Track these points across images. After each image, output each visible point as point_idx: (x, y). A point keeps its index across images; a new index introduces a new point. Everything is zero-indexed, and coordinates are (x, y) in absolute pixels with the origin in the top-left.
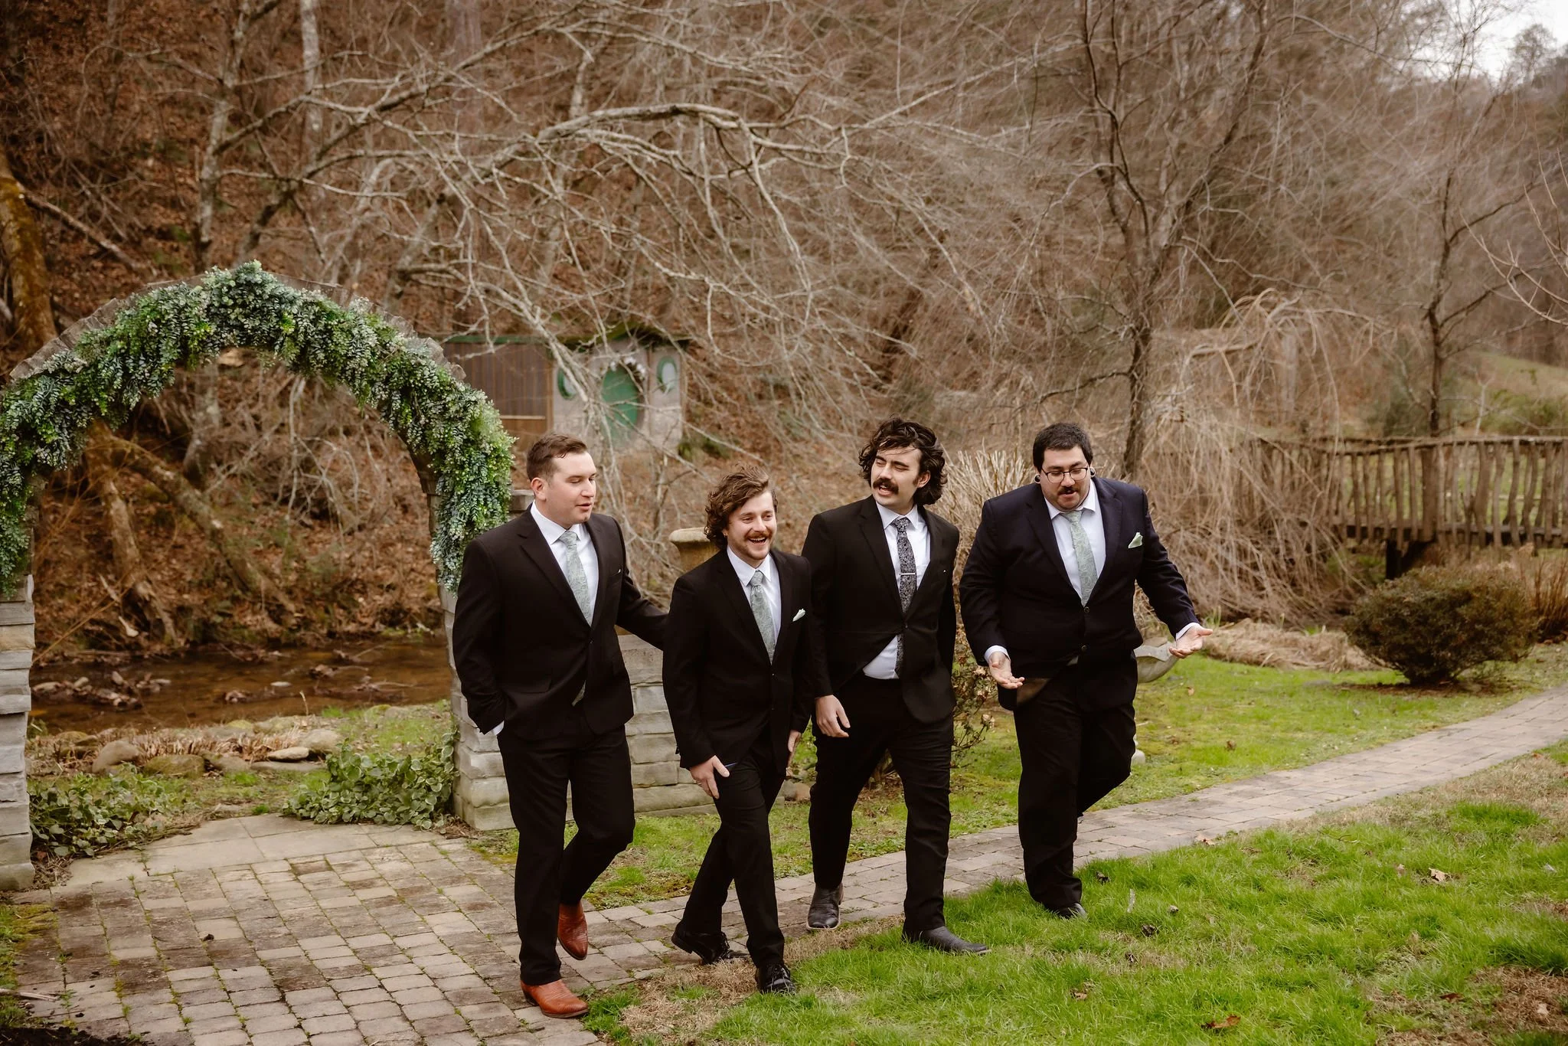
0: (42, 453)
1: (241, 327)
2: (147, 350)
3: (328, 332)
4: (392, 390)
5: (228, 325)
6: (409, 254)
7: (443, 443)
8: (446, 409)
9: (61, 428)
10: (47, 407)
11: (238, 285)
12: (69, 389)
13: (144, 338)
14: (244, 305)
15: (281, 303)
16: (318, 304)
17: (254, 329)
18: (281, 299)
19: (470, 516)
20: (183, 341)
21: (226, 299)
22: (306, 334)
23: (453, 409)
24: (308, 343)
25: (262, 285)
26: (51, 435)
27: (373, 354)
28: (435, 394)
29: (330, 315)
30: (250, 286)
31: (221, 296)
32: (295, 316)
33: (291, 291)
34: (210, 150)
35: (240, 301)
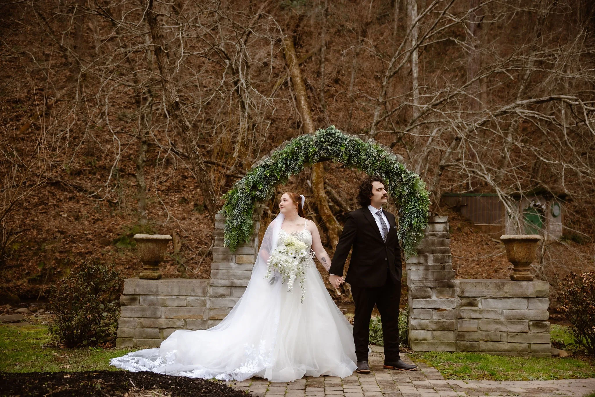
0: (258, 193)
1: (327, 149)
2: (295, 157)
3: (358, 151)
4: (382, 173)
5: (323, 149)
6: (444, 159)
7: (401, 193)
8: (402, 179)
9: (265, 185)
10: (261, 178)
11: (327, 134)
12: (268, 171)
13: (294, 153)
14: (328, 141)
15: (341, 140)
16: (356, 141)
17: (332, 150)
18: (341, 138)
19: (411, 222)
20: (306, 154)
21: (322, 139)
22: (350, 151)
23: (404, 180)
24: (351, 155)
25: (335, 134)
26: (261, 187)
27: (375, 159)
28: (398, 174)
29: (359, 144)
30: (331, 134)
31: (320, 138)
32: (346, 145)
33: (346, 136)
34: (373, 124)
35: (327, 140)
